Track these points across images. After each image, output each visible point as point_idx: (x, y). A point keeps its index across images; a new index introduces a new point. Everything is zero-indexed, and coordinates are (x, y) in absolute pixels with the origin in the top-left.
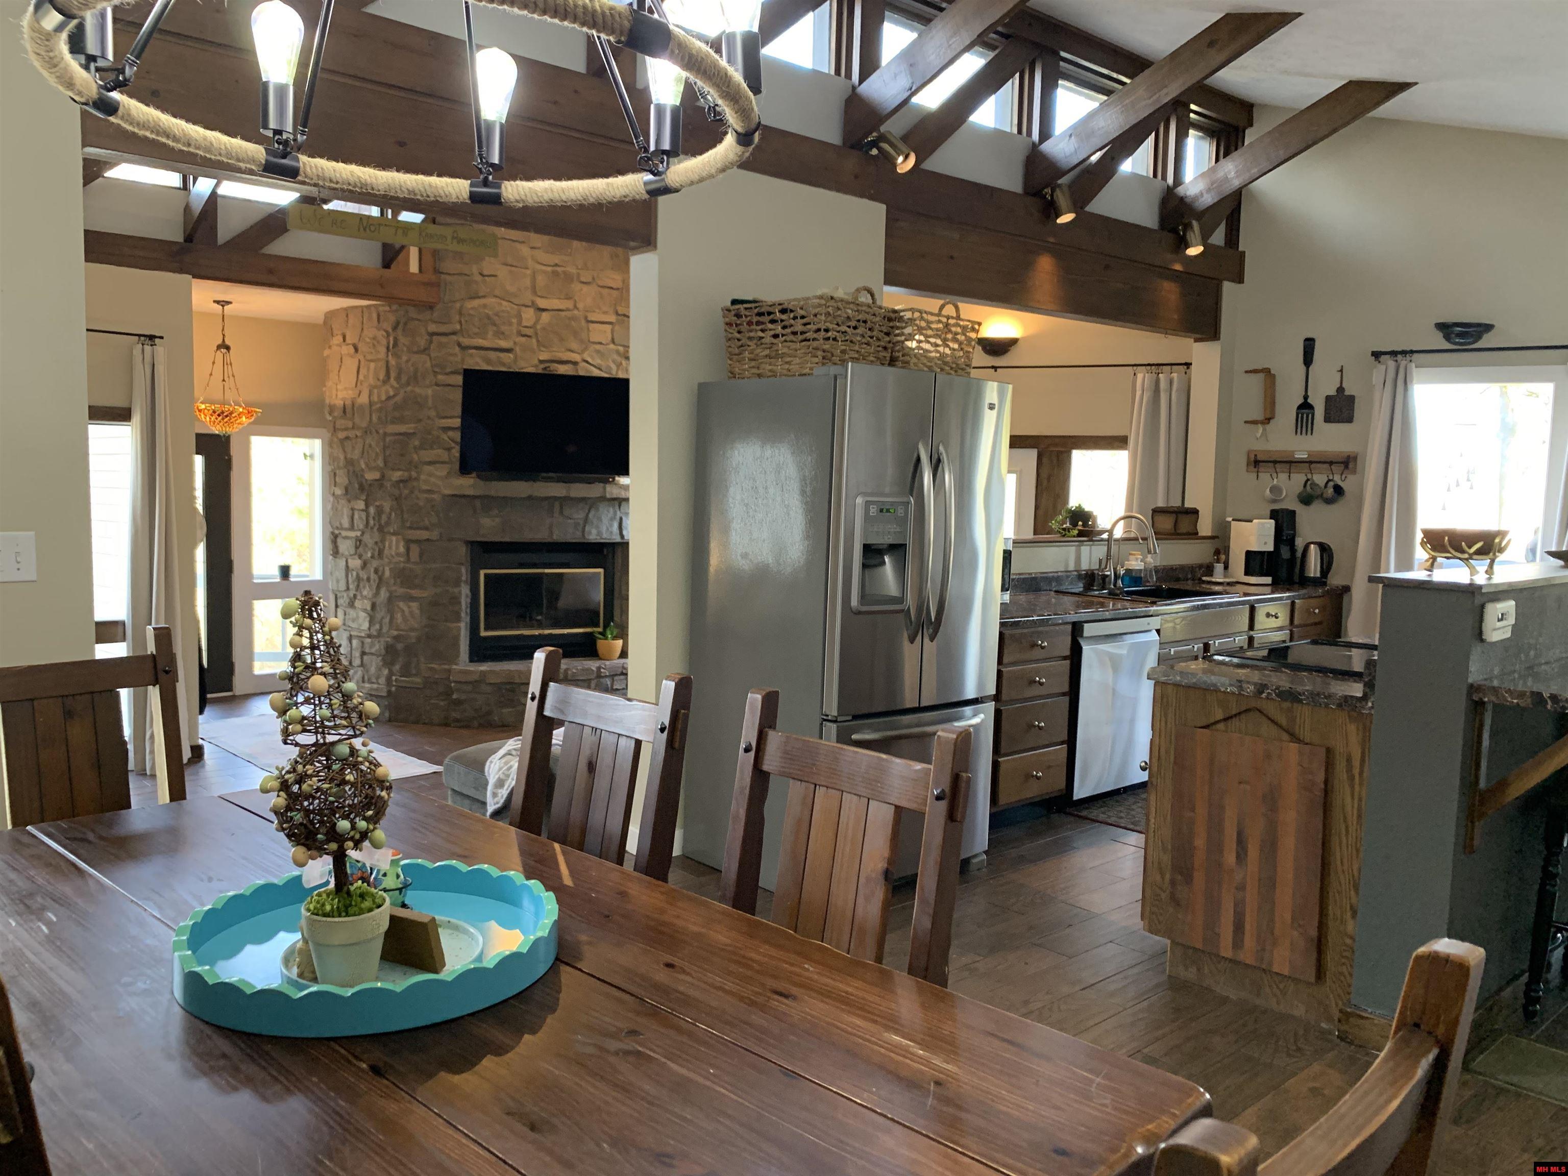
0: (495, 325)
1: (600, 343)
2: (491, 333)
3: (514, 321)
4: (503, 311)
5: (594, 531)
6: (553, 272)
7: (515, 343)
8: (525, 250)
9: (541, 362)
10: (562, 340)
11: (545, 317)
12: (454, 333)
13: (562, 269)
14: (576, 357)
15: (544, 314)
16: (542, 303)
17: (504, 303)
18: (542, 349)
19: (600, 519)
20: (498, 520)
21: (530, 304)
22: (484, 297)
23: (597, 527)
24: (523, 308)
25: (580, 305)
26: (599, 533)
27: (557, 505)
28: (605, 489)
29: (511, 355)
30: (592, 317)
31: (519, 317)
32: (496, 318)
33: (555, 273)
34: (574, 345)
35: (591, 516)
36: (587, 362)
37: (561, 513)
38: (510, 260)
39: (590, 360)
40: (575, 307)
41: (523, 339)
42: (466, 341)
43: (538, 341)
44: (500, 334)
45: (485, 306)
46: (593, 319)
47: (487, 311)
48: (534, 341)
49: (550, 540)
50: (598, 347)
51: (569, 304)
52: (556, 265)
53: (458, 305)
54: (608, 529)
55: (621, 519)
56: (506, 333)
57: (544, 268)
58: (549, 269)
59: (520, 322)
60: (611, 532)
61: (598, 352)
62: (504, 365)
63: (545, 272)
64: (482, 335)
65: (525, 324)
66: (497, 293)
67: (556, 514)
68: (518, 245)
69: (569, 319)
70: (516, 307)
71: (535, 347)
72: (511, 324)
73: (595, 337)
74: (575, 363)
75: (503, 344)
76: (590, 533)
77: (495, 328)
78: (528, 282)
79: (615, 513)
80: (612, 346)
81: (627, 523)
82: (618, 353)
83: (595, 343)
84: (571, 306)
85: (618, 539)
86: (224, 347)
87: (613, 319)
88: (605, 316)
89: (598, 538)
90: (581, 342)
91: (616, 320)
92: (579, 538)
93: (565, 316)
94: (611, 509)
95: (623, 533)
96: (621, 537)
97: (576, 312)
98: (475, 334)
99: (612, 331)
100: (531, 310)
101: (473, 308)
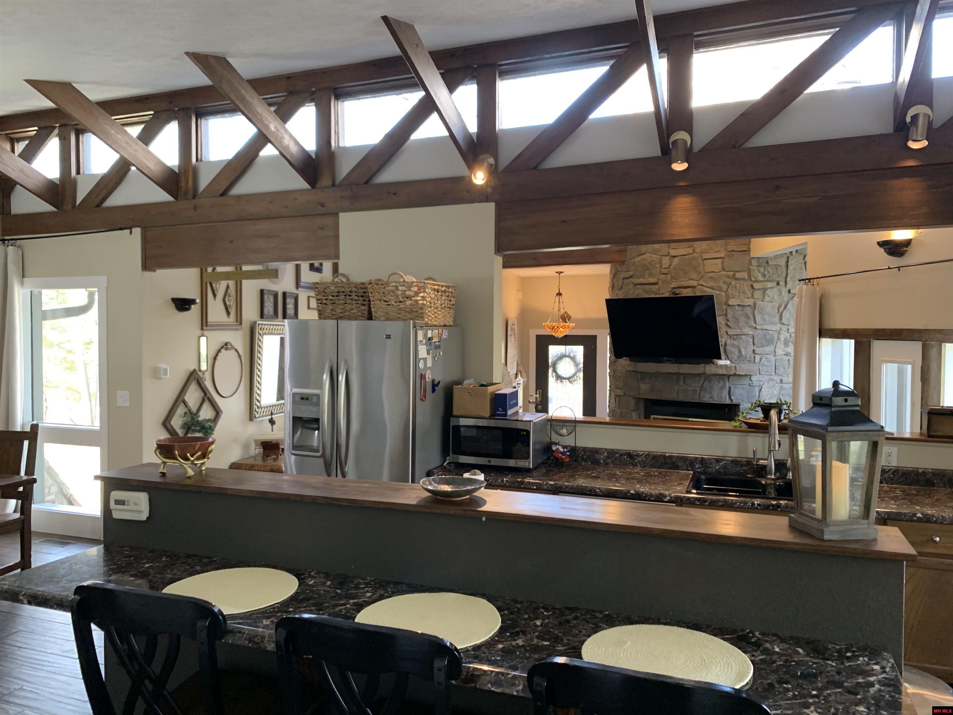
0: (648, 269)
1: (713, 272)
2: (647, 275)
3: (658, 265)
4: (653, 261)
5: (708, 396)
7: (658, 279)
9: (673, 288)
10: (686, 273)
11: (676, 261)
12: (631, 277)
14: (694, 283)
15: (676, 259)
16: (673, 253)
17: (654, 256)
18: (674, 280)
19: (712, 388)
20: (648, 386)
21: (667, 254)
22: (644, 254)
23: (710, 393)
24: (663, 258)
25: (698, 250)
26: (712, 397)
27: (682, 378)
28: (705, 368)
29: (657, 286)
30: (706, 256)
31: (660, 262)
32: (649, 265)
34: (694, 276)
35: (704, 385)
36: (701, 285)
37: (684, 383)
39: (705, 284)
40: (694, 251)
41: (663, 276)
42: (635, 281)
43: (671, 276)
44: (650, 275)
45: (644, 259)
46: (706, 257)
47: (644, 262)
48: (669, 276)
49: (677, 400)
50: (711, 275)
51: (690, 250)
53: (632, 261)
54: (718, 394)
55: (730, 388)
56: (654, 273)
59: (661, 267)
60: (721, 397)
61: (711, 278)
62: (653, 292)
65: (663, 267)
66: (650, 250)
67: (681, 384)
69: (691, 260)
70: (659, 257)
71: (670, 280)
72: (656, 267)
73: (708, 269)
74: (694, 287)
75: (652, 280)
76: (704, 397)
77: (648, 272)
79: (725, 384)
80: (723, 273)
81: (736, 390)
82: (728, 277)
83: (708, 272)
84: (691, 252)
85: (728, 402)
86: (559, 294)
87: (722, 255)
88: (717, 254)
89: (711, 400)
90: (699, 273)
91: (726, 255)
92: (696, 399)
93: (688, 258)
94: (722, 381)
95: (732, 398)
96: (732, 400)
97: (695, 255)
98: (641, 276)
99: (723, 263)
100: (667, 258)
101: (639, 261)
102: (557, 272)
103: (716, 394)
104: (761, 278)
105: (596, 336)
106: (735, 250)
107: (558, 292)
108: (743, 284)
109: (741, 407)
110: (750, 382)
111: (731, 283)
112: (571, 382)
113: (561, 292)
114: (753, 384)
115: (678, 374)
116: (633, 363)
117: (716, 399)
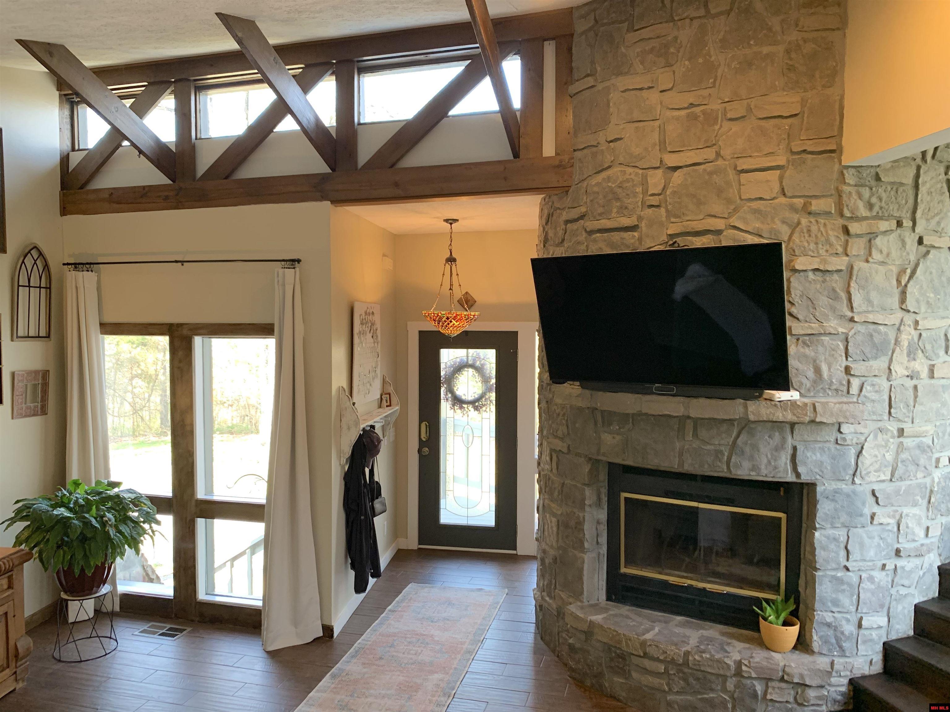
0: (618, 199)
1: (761, 199)
2: (615, 210)
3: (639, 189)
4: (628, 181)
5: (746, 464)
6: (688, 115)
7: (640, 218)
8: (653, 97)
9: (671, 236)
10: (699, 203)
11: (677, 177)
12: (582, 217)
13: (702, 108)
14: (719, 224)
15: (676, 174)
16: (671, 160)
17: (630, 170)
18: (673, 220)
19: (755, 447)
20: (618, 438)
21: (658, 165)
22: (609, 167)
23: (751, 458)
24: (651, 172)
25: (726, 152)
26: (755, 468)
27: (690, 425)
28: (746, 407)
29: (636, 234)
30: (743, 164)
31: (644, 183)
32: (619, 191)
33: (693, 118)
34: (717, 208)
35: (740, 442)
36: (735, 228)
37: (695, 435)
38: (636, 115)
39: (739, 224)
40: (718, 154)
41: (650, 211)
42: (591, 225)
43: (667, 211)
44: (623, 209)
45: (609, 179)
46: (745, 167)
47: (610, 184)
48: (663, 210)
49: (680, 470)
50: (755, 205)
51: (710, 154)
52: (692, 105)
53: (585, 184)
54: (769, 462)
55: (795, 449)
56: (630, 207)
57: (676, 113)
58: (683, 113)
59: (645, 192)
60: (775, 468)
61: (756, 211)
62: (628, 247)
63: (677, 119)
64: (605, 214)
65: (651, 192)
66: (621, 159)
67: (689, 437)
68: (645, 93)
69: (710, 174)
70: (641, 172)
71: (664, 219)
72: (635, 194)
73: (749, 192)
74: (718, 232)
75: (626, 222)
76: (739, 466)
77: (618, 204)
78: (656, 136)
79: (784, 440)
80: (782, 200)
81: (809, 454)
82: (793, 208)
83: (750, 200)
84: (712, 156)
85: (790, 478)
86: (451, 260)
87: (781, 160)
88: (769, 158)
89: (753, 473)
90: (729, 201)
91: (788, 161)
92: (721, 471)
93: (705, 170)
94: (777, 434)
95: (800, 469)
96: (798, 475)
97: (720, 162)
98: (600, 214)
99: (781, 179)
100: (660, 172)
101: (598, 184)
102: (446, 221)
103: (765, 461)
104: (863, 212)
105: (516, 333)
106: (809, 149)
107: (448, 255)
108: (825, 224)
109: (819, 489)
110: (839, 436)
111: (799, 223)
112: (476, 408)
113: (454, 255)
114: (844, 439)
115: (683, 419)
116: (587, 392)
117: (764, 471)
